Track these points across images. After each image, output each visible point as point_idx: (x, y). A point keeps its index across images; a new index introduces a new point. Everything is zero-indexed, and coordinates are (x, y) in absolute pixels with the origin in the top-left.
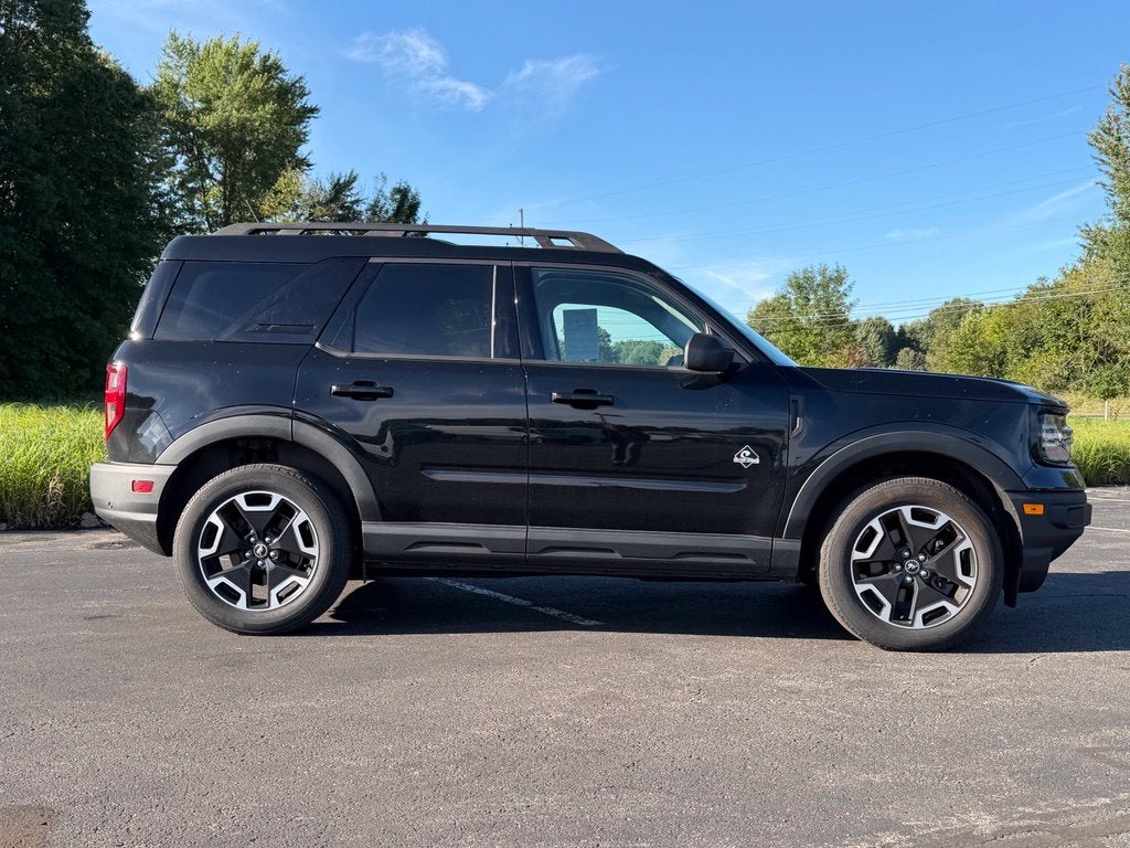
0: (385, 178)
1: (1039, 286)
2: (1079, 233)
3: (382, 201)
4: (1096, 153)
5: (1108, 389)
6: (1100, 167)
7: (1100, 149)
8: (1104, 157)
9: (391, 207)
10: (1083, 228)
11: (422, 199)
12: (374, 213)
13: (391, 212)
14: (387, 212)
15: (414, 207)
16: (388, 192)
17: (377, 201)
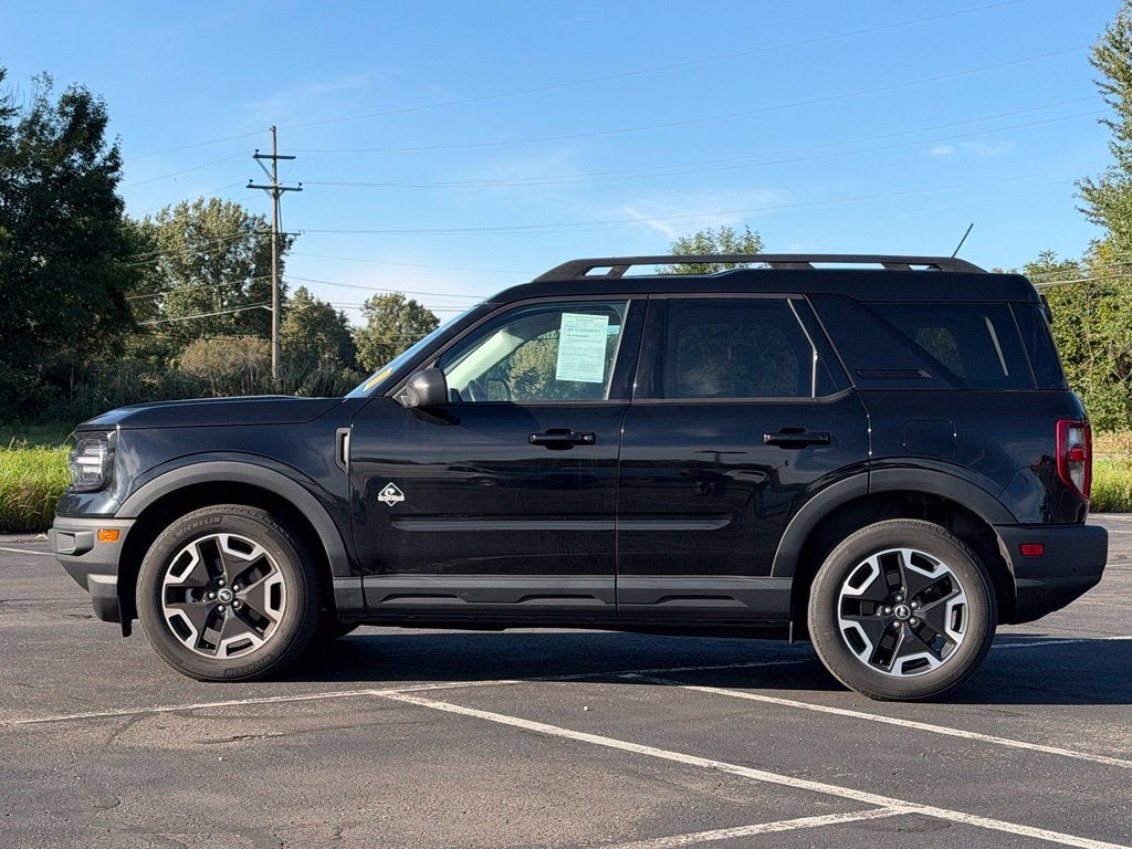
0: (49, 81)
1: (1041, 265)
2: (1079, 192)
3: (45, 117)
4: (1102, 77)
5: (1106, 418)
6: (1107, 97)
7: (1108, 71)
8: (1113, 82)
9: (59, 125)
10: (1084, 184)
11: (109, 112)
12: (32, 134)
13: (59, 134)
14: (53, 132)
15: (98, 125)
16: (54, 102)
17: (36, 116)
